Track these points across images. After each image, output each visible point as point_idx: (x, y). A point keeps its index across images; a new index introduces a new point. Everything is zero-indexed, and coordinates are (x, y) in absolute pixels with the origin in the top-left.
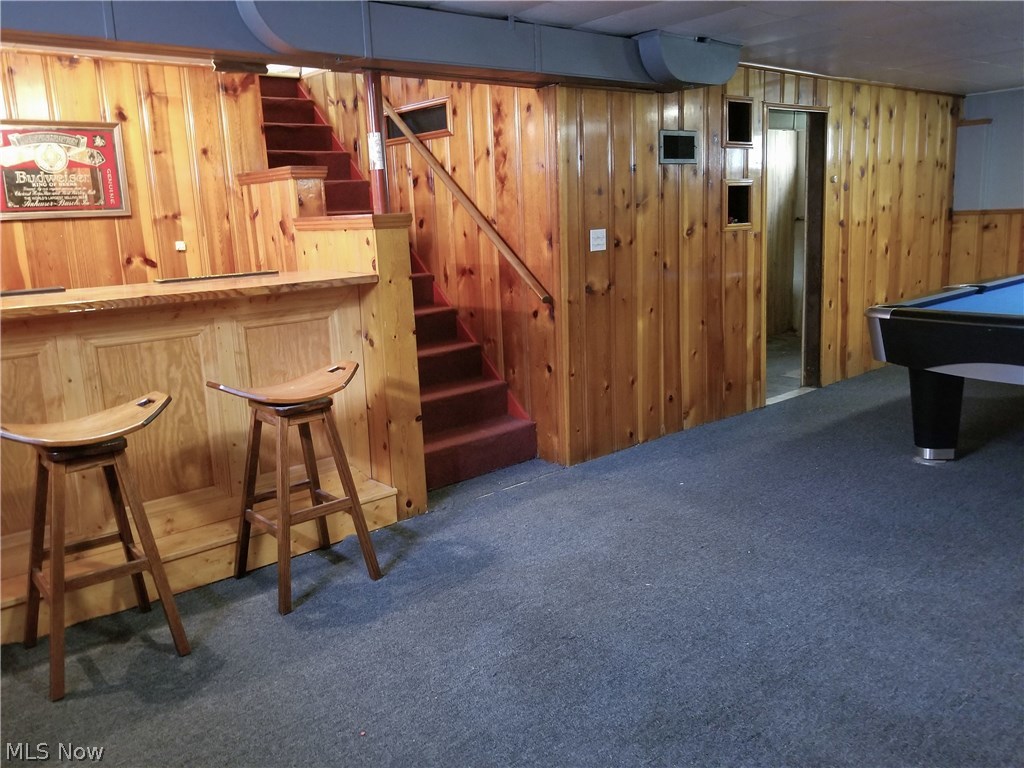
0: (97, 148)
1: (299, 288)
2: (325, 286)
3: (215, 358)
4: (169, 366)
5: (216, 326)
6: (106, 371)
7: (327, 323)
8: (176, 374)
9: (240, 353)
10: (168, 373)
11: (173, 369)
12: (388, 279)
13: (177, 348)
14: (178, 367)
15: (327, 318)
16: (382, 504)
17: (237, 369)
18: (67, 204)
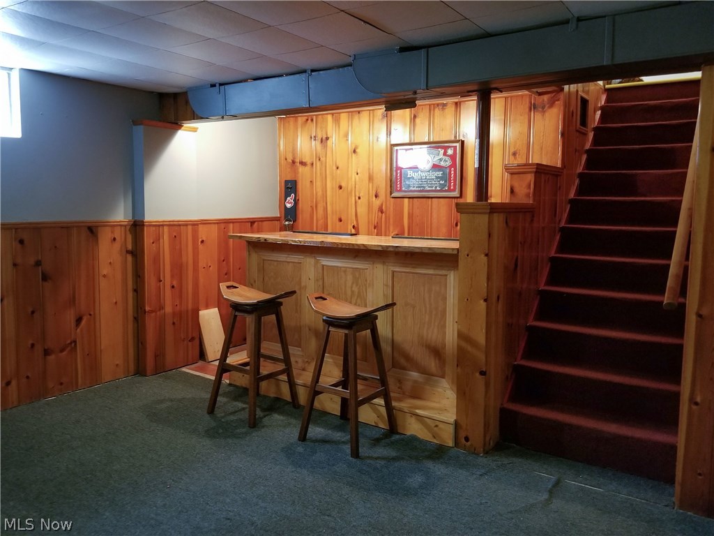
0: (448, 156)
1: (400, 250)
2: (418, 251)
3: (373, 285)
4: (353, 283)
5: (375, 266)
6: (325, 278)
7: (446, 279)
8: (355, 289)
9: (387, 286)
10: (352, 287)
11: (354, 285)
12: (466, 253)
13: (357, 275)
14: (357, 285)
15: (447, 275)
16: (441, 425)
17: (384, 295)
18: (429, 189)
